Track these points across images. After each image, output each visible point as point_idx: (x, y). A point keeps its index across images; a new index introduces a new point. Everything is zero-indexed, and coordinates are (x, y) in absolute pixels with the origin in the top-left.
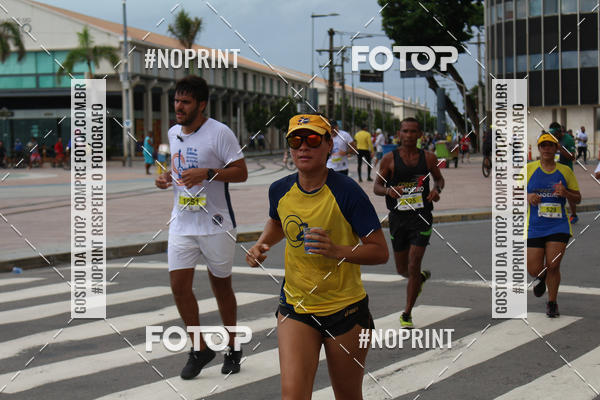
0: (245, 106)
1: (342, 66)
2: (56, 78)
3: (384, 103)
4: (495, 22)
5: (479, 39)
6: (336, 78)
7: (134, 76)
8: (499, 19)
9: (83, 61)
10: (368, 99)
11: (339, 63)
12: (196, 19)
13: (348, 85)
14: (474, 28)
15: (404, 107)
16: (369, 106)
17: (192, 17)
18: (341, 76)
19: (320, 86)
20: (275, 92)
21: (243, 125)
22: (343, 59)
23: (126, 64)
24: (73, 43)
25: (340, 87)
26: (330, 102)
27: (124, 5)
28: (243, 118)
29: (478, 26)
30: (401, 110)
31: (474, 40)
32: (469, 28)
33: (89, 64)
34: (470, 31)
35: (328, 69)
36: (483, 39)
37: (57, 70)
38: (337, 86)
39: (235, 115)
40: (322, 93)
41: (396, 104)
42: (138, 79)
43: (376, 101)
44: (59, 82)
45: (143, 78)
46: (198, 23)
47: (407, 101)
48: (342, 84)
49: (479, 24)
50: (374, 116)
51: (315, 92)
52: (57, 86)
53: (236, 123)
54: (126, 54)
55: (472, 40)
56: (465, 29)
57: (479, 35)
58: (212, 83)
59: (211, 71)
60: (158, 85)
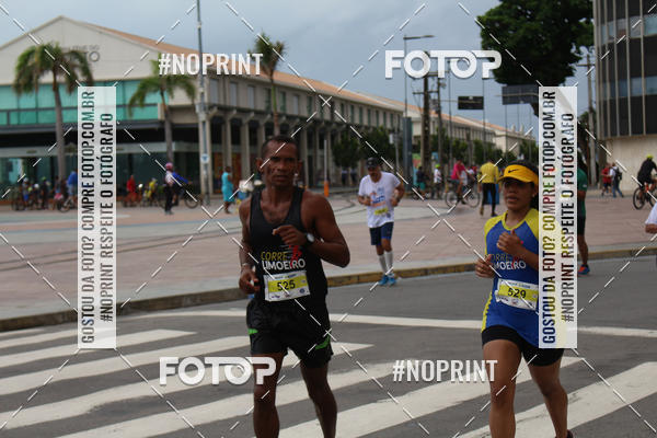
0: (333, 138)
1: (438, 92)
2: (127, 109)
3: (485, 133)
4: (606, 41)
5: (589, 61)
6: (431, 106)
7: (211, 107)
8: (611, 38)
9: (155, 91)
10: (467, 128)
11: (435, 89)
12: (278, 44)
13: (445, 114)
14: (583, 49)
15: (507, 136)
16: (468, 136)
17: (273, 41)
18: (438, 104)
19: (415, 114)
20: (365, 122)
21: (331, 158)
22: (439, 85)
23: (202, 94)
24: (145, 72)
25: (437, 116)
26: (426, 132)
27: (200, 30)
28: (330, 151)
29: (587, 47)
30: (504, 139)
31: (584, 62)
32: (577, 48)
33: (162, 94)
34: (579, 52)
35: (422, 96)
36: (593, 60)
37: (128, 102)
38: (433, 115)
39: (322, 147)
40: (417, 122)
41: (498, 133)
42: (215, 110)
43: (476, 130)
44: (131, 114)
45: (221, 108)
46: (280, 48)
47: (511, 129)
48: (439, 112)
49: (589, 44)
50: (474, 146)
51: (409, 122)
52: (128, 118)
53: (322, 157)
54: (202, 84)
55: (581, 62)
56: (573, 50)
57: (588, 56)
58: (295, 113)
59: (295, 99)
60: (238, 117)
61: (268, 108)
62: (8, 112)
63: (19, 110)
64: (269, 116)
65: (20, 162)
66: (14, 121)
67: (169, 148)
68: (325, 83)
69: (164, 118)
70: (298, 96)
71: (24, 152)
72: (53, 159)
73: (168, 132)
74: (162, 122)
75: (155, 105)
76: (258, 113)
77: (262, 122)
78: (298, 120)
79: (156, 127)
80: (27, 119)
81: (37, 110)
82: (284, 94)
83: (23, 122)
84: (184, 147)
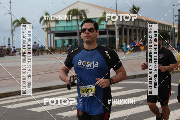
7: (119, 25)
9: (104, 21)
12: (138, 7)
19: (176, 27)
20: (161, 29)
23: (117, 21)
27: (116, 4)
33: (106, 22)
35: (178, 21)
45: (121, 25)
51: (174, 29)
58: (142, 26)
59: (142, 23)
60: (126, 28)
61: (135, 25)
62: (64, 27)
63: (67, 27)
64: (135, 27)
65: (67, 40)
66: (66, 29)
67: (108, 36)
68: (150, 18)
69: (106, 28)
70: (143, 22)
71: (68, 38)
72: (76, 40)
73: (107, 32)
74: (106, 29)
75: (103, 25)
76: (132, 26)
77: (133, 29)
78: (143, 29)
79: (104, 31)
80: (69, 29)
81: (72, 26)
82: (139, 21)
83: (68, 30)
84: (111, 36)
